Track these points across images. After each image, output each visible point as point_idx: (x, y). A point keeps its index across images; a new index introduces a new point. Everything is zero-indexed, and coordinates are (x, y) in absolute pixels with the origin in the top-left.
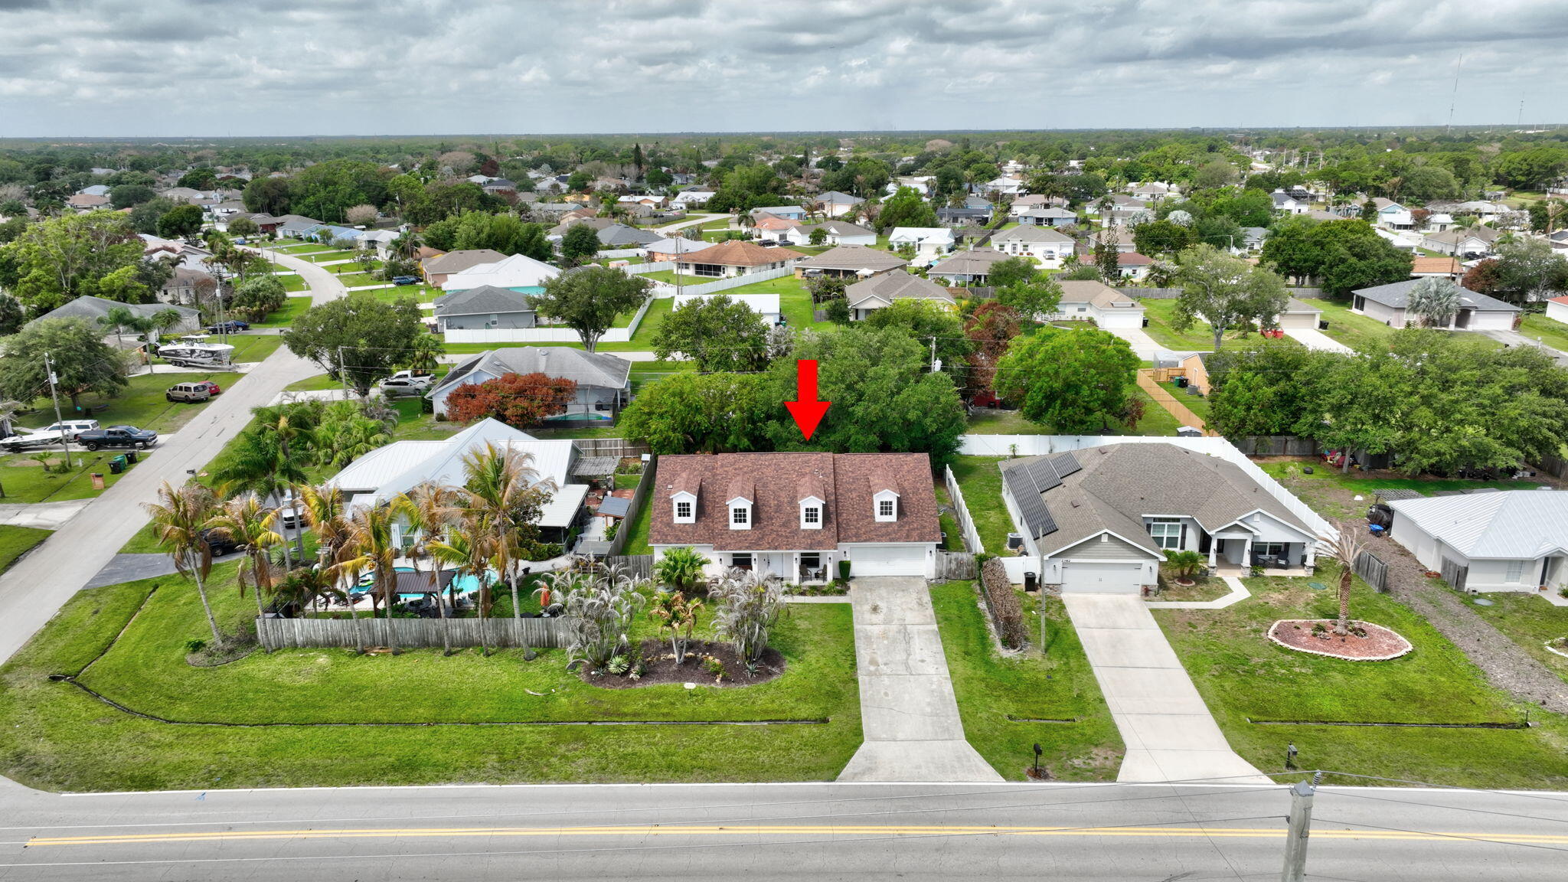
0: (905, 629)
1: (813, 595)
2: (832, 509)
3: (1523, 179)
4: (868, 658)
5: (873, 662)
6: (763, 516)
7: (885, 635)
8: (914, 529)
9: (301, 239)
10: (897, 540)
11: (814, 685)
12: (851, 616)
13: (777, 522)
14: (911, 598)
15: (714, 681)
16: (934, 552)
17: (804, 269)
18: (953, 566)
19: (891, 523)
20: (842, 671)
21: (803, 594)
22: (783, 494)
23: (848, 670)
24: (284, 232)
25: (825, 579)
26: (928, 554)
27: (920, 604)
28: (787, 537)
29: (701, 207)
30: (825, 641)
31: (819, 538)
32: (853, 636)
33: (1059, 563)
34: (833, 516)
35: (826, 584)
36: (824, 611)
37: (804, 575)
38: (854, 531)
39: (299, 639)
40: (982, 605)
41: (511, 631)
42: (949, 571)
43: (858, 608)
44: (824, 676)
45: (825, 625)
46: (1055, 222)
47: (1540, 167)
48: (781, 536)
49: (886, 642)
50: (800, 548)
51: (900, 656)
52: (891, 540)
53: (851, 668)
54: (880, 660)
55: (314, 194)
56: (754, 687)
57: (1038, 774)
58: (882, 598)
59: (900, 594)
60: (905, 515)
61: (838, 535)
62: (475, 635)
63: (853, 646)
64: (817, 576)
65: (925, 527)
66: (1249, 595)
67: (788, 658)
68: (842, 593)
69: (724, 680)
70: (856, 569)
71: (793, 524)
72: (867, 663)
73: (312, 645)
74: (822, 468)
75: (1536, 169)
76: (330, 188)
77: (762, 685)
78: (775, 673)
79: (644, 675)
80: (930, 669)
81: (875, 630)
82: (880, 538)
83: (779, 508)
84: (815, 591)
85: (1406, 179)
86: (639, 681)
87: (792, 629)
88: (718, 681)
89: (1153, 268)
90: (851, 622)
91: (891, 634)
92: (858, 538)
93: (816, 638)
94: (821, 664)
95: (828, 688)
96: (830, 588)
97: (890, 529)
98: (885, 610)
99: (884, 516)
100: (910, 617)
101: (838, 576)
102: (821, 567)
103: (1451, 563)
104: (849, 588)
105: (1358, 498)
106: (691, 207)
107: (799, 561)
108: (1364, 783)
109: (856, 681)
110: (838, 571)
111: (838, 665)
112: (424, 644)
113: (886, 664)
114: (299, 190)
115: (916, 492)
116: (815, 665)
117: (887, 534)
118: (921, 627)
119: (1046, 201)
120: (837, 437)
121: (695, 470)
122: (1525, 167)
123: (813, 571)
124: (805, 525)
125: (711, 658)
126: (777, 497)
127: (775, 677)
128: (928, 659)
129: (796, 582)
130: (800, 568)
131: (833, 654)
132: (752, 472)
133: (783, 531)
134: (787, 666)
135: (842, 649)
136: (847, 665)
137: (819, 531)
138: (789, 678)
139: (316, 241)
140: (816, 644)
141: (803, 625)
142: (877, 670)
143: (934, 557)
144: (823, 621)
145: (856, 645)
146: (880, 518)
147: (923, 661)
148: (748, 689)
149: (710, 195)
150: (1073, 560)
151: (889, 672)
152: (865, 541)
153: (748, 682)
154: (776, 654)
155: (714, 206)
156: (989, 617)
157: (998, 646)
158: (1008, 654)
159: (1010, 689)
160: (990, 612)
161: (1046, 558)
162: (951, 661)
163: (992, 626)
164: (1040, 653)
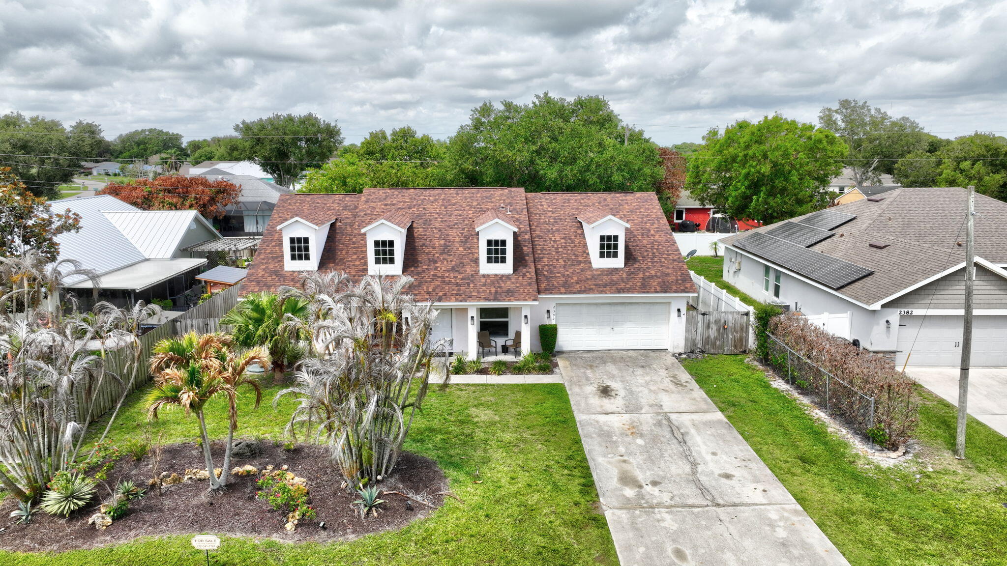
0: (669, 420)
1: (500, 373)
2: (526, 249)
4: (615, 473)
5: (627, 479)
6: (422, 258)
7: (634, 431)
8: (652, 277)
9: (109, 175)
10: (628, 291)
11: (507, 533)
12: (567, 402)
13: (443, 267)
14: (662, 378)
15: (280, 527)
16: (684, 310)
18: (713, 333)
19: (616, 269)
20: (564, 502)
21: (483, 371)
22: (453, 233)
23: (578, 497)
24: (98, 171)
25: (517, 353)
26: (674, 314)
27: (678, 383)
28: (457, 285)
30: (525, 441)
31: (508, 285)
32: (576, 431)
33: (894, 316)
34: (529, 259)
35: (521, 358)
36: (519, 396)
37: (483, 343)
38: (561, 280)
40: (779, 384)
42: (707, 340)
43: (576, 390)
44: (530, 511)
45: (522, 416)
48: (449, 283)
49: (640, 442)
50: (479, 299)
51: (680, 468)
52: (619, 291)
53: (584, 493)
54: (640, 477)
55: (129, 151)
56: (368, 539)
58: (612, 377)
59: (639, 371)
60: (635, 260)
61: (538, 282)
63: (580, 450)
64: (505, 350)
65: (667, 275)
67: (452, 474)
68: (546, 369)
69: (306, 525)
70: (566, 339)
71: (469, 270)
72: (614, 482)
74: (511, 204)
76: (142, 146)
77: (388, 534)
78: (422, 507)
79: (121, 515)
80: (751, 493)
81: (617, 422)
82: (601, 288)
83: (446, 249)
84: (501, 368)
86: (108, 530)
87: (462, 422)
88: (289, 526)
90: (569, 410)
91: (645, 428)
92: (568, 288)
93: (507, 436)
94: (521, 485)
95: (541, 541)
96: (526, 363)
97: (615, 278)
98: (622, 393)
99: (606, 260)
100: (669, 402)
101: (539, 350)
102: (512, 334)
104: (556, 365)
107: (477, 320)
109: (600, 523)
110: (538, 343)
111: (556, 487)
113: (655, 483)
114: (118, 148)
115: (646, 233)
116: (508, 488)
117: (612, 283)
118: (695, 417)
121: (329, 209)
123: (500, 341)
124: (487, 268)
125: (290, 475)
126: (443, 235)
127: (420, 517)
128: (736, 473)
129: (472, 352)
130: (480, 336)
131: (541, 466)
132: (410, 208)
133: (451, 277)
134: (448, 490)
135: (558, 455)
136: (575, 486)
137: (508, 277)
138: (452, 519)
139: (119, 175)
140: (508, 446)
141: (484, 415)
142: (640, 496)
143: (684, 318)
144: (519, 409)
145: (586, 447)
146: (599, 263)
147: (728, 476)
148: (355, 545)
150: (917, 312)
151: (666, 498)
152: (579, 292)
153: (359, 526)
154: (427, 465)
156: (805, 400)
157: (858, 446)
158: (888, 460)
159: (948, 536)
160: (804, 391)
161: (877, 306)
162: (782, 475)
163: (820, 414)
164: (947, 459)
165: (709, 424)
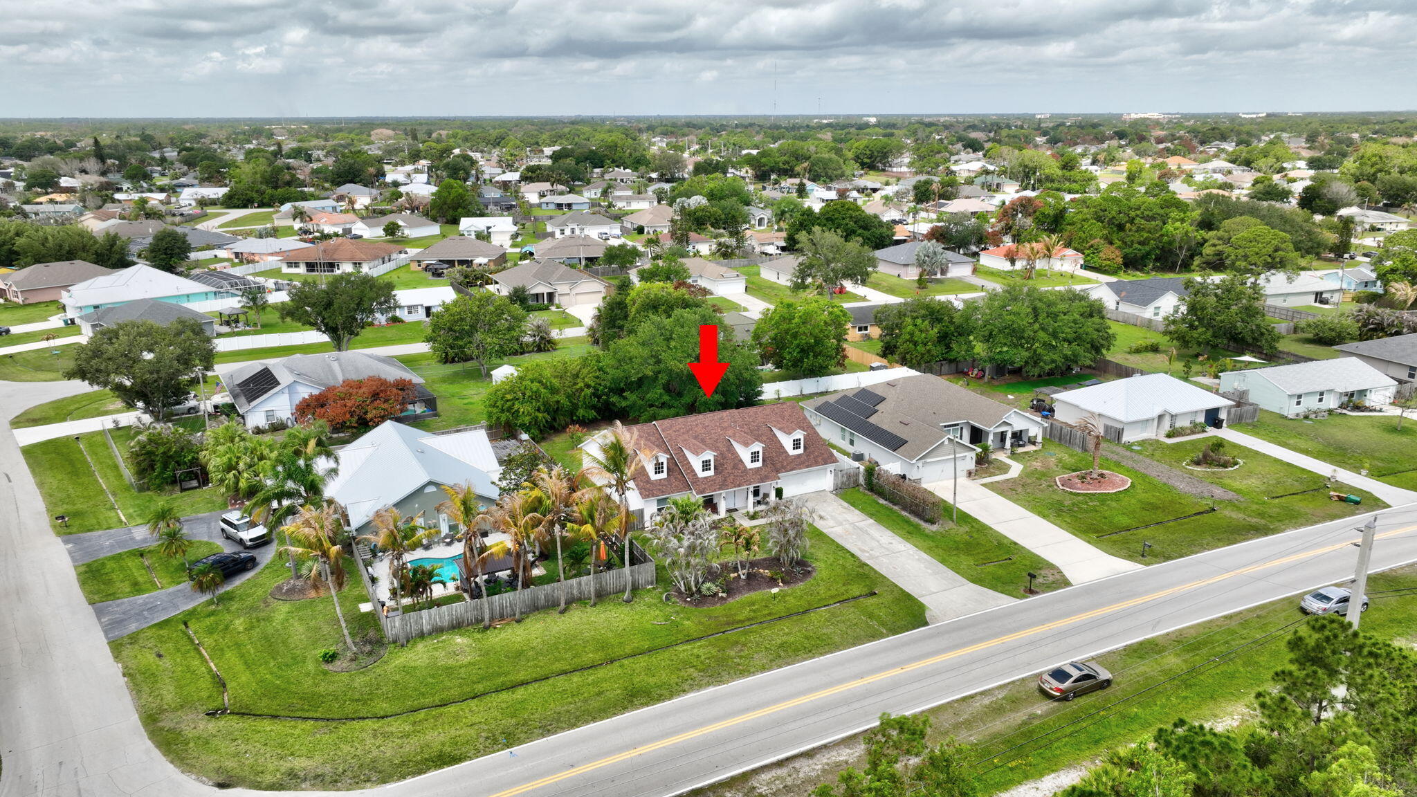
0: (857, 526)
3: (868, 161)
4: (856, 549)
5: (862, 551)
6: (716, 463)
7: (848, 533)
8: (817, 456)
10: (811, 466)
11: (843, 573)
13: (729, 467)
15: (779, 585)
17: (419, 261)
18: (845, 479)
20: (850, 561)
22: (719, 445)
23: (853, 559)
27: (845, 508)
28: (740, 476)
29: (213, 203)
30: (816, 544)
31: (763, 473)
32: (829, 537)
33: (920, 464)
35: (770, 507)
38: (781, 464)
39: (426, 628)
40: (882, 501)
41: (604, 583)
42: (843, 483)
44: (842, 566)
46: (574, 207)
47: (878, 152)
49: (854, 536)
50: (755, 482)
51: (873, 543)
52: (808, 467)
54: (865, 548)
56: (808, 582)
57: (1031, 592)
58: (817, 510)
59: (825, 504)
62: (575, 592)
66: (1022, 467)
67: (810, 561)
69: (784, 583)
70: (788, 493)
71: (740, 466)
72: (859, 552)
73: (438, 631)
75: (876, 154)
77: (812, 580)
78: (812, 572)
79: (728, 592)
80: (901, 547)
81: (839, 531)
82: (799, 466)
83: (723, 456)
85: (813, 165)
86: (728, 597)
88: (781, 584)
89: (720, 244)
90: (817, 529)
91: (851, 531)
95: (855, 573)
98: (828, 517)
99: (796, 450)
103: (1111, 427)
105: (1010, 397)
106: (203, 203)
107: (752, 493)
108: (1181, 556)
109: (867, 565)
111: (844, 558)
112: (535, 608)
115: (803, 429)
116: (829, 561)
117: (803, 462)
118: (864, 523)
119: (551, 188)
120: (687, 399)
122: (868, 152)
125: (761, 570)
127: (815, 574)
128: (892, 541)
129: (751, 509)
131: (832, 551)
133: (737, 473)
134: (815, 565)
135: (833, 547)
137: (760, 468)
138: (824, 572)
142: (871, 555)
145: (839, 542)
146: (792, 452)
148: (806, 585)
149: (225, 190)
150: (928, 460)
151: (879, 554)
153: (802, 580)
154: (801, 559)
155: (230, 202)
156: (896, 508)
157: (923, 525)
158: (934, 528)
159: (957, 549)
160: (895, 504)
161: (914, 461)
162: (907, 539)
163: (905, 513)
164: (951, 524)
165: (870, 524)
